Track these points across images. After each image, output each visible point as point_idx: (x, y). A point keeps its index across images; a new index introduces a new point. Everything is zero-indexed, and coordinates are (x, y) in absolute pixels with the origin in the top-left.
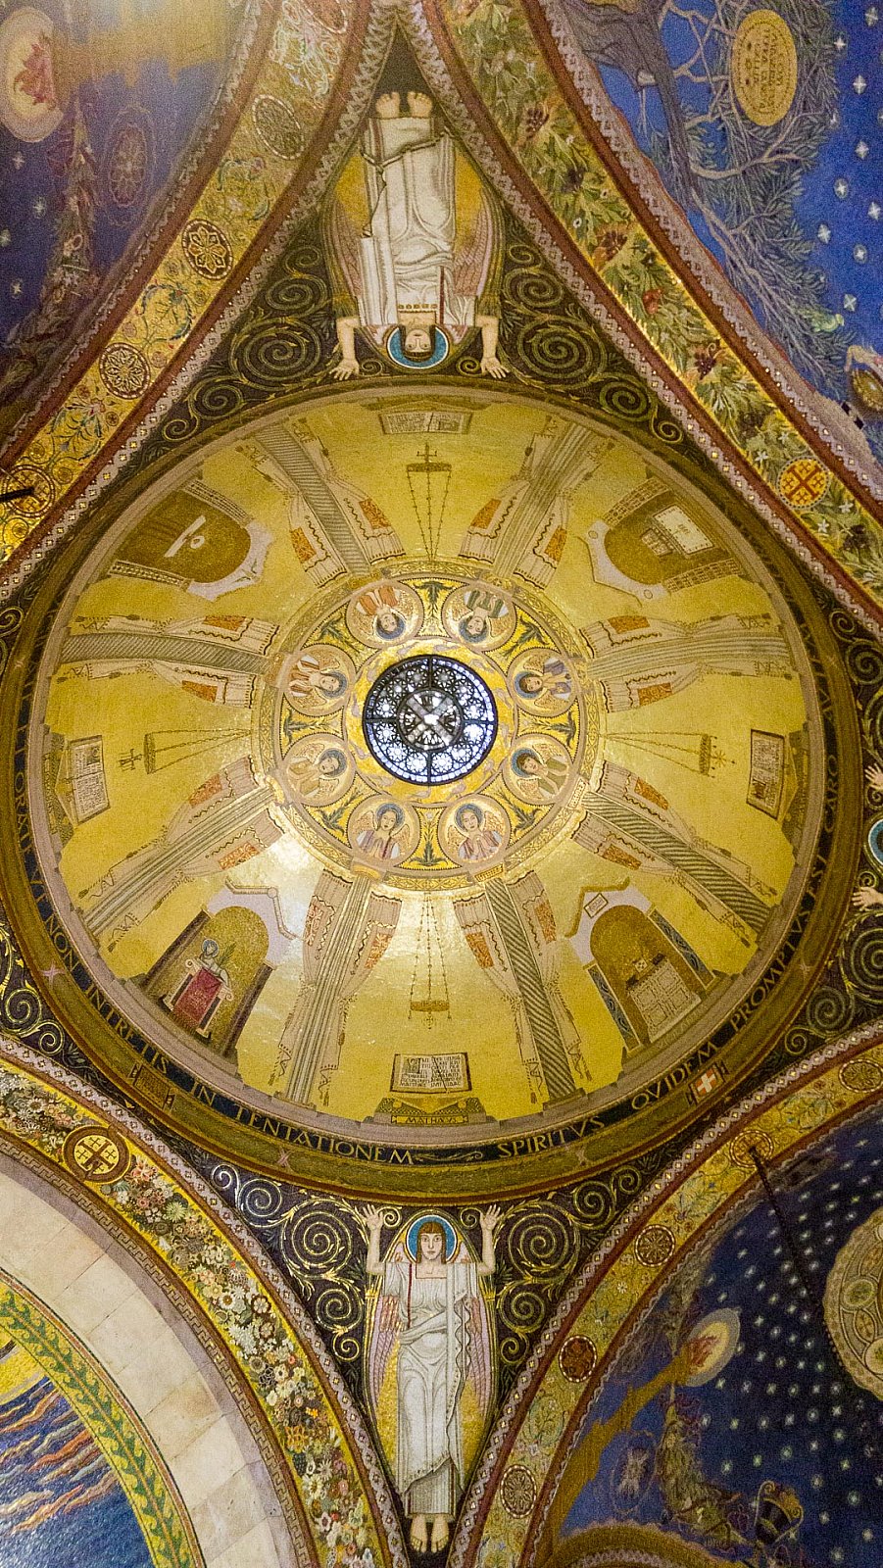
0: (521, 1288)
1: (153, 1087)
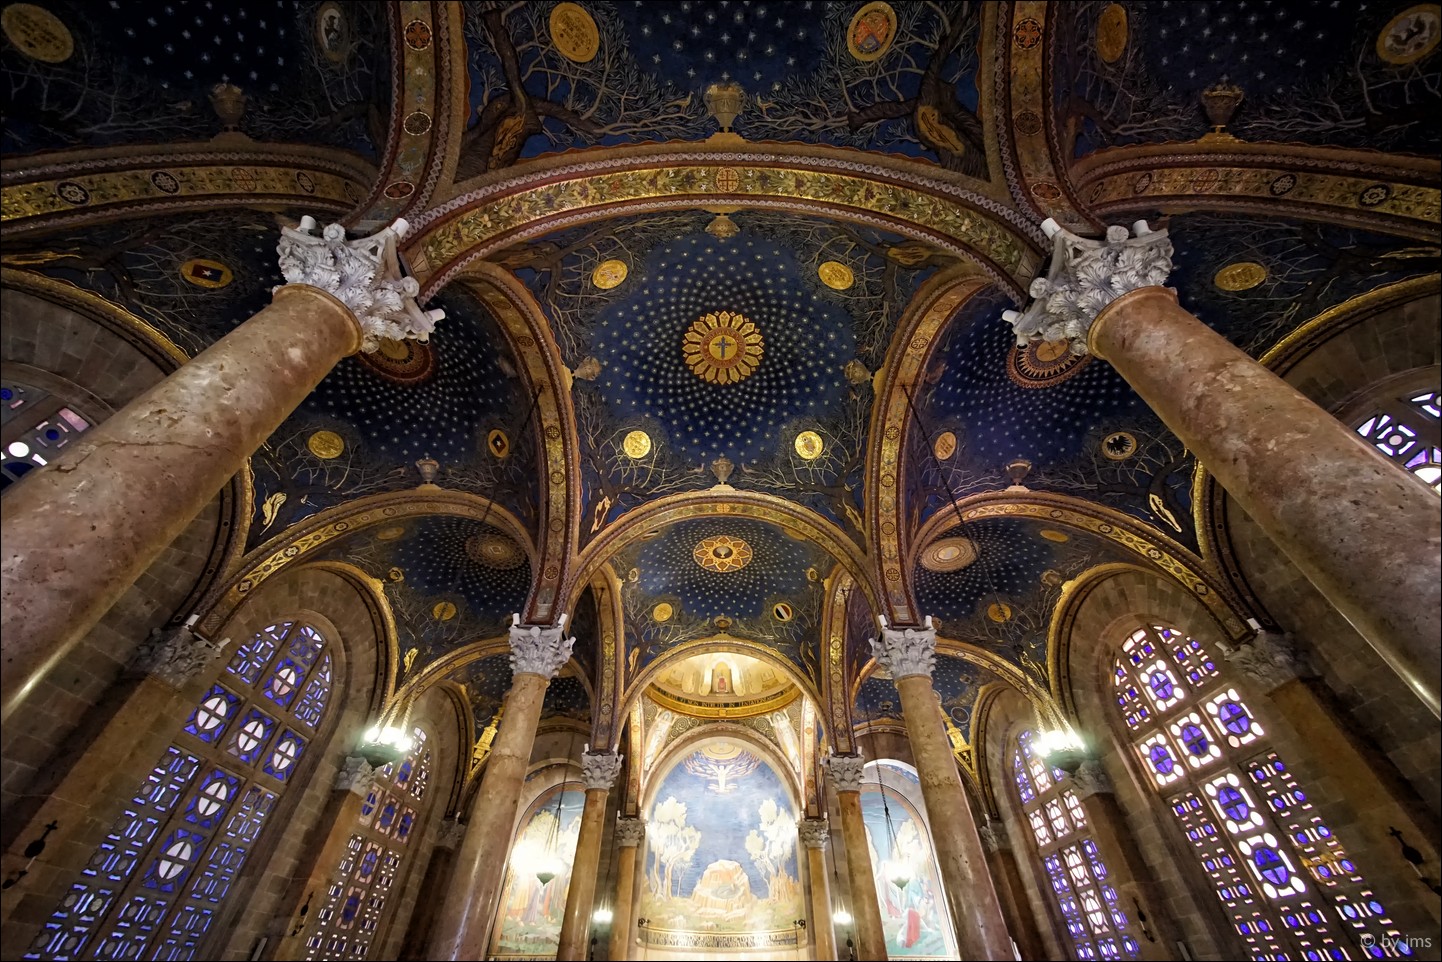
0: (795, 722)
1: (723, 712)
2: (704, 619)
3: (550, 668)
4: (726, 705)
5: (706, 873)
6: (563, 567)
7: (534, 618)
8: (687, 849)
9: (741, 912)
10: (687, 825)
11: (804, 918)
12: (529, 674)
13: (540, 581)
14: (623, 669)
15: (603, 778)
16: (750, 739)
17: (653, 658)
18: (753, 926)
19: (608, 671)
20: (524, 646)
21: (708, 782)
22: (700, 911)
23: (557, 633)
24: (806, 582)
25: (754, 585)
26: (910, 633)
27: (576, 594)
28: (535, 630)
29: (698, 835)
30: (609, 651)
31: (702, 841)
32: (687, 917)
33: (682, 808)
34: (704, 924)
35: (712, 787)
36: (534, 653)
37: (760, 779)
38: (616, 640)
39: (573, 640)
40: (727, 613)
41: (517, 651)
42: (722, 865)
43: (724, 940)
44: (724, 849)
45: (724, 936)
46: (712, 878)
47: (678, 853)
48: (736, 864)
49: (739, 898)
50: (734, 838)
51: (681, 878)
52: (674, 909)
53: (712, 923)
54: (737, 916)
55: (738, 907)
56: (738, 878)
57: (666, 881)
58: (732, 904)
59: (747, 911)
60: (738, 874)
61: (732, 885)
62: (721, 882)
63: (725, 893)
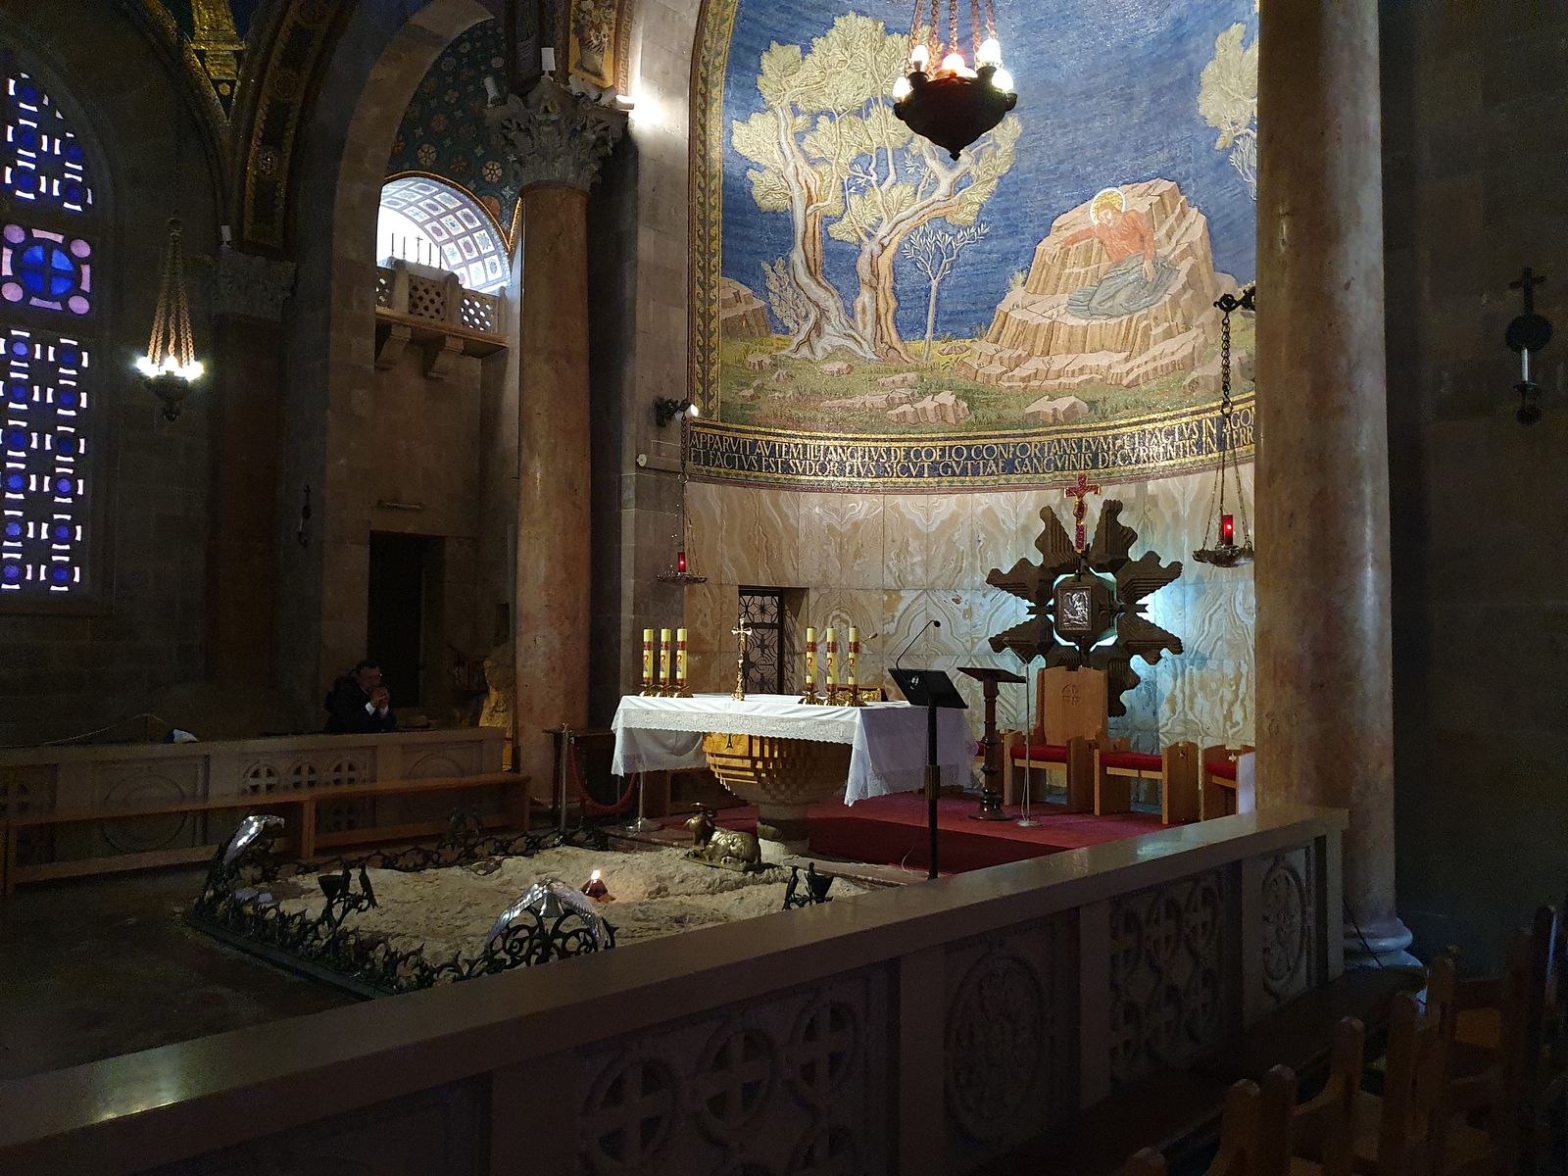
5: (1048, 246)
22: (1027, 369)
32: (974, 395)
34: (1043, 406)
42: (1111, 206)
43: (1119, 442)
44: (1118, 150)
45: (1116, 431)
46: (1071, 260)
47: (917, 206)
48: (1166, 186)
49: (1175, 302)
50: (1157, 93)
51: (934, 283)
52: (912, 376)
53: (1073, 399)
54: (1165, 361)
55: (1168, 334)
56: (1169, 236)
57: (865, 297)
58: (1148, 328)
59: (1201, 339)
60: (1171, 220)
61: (1147, 265)
62: (1105, 264)
63: (1121, 297)
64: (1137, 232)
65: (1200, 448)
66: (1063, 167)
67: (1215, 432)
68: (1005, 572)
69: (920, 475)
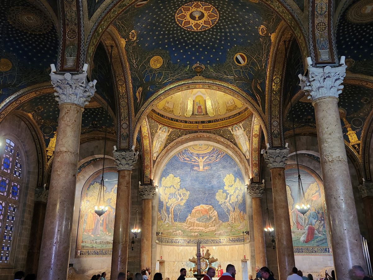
0: (247, 131)
1: (200, 127)
2: (185, 66)
3: (82, 100)
4: (203, 122)
5: (193, 211)
6: (79, 31)
7: (65, 67)
8: (182, 200)
9: (214, 228)
10: (181, 188)
11: (249, 230)
12: (68, 104)
13: (65, 40)
14: (132, 101)
15: (128, 164)
16: (218, 142)
17: (152, 94)
18: (220, 234)
19: (123, 103)
20: (62, 86)
21: (193, 166)
22: (191, 228)
23: (83, 77)
24: (258, 36)
25: (220, 41)
26: (328, 69)
27: (92, 50)
28: (68, 76)
29: (188, 193)
30: (122, 90)
31: (190, 196)
32: (184, 231)
33: (178, 179)
34: (193, 234)
35: (196, 168)
36: (69, 91)
37: (224, 163)
38: (125, 82)
39: (95, 82)
40: (201, 62)
41: (58, 89)
42: (202, 207)
43: (204, 240)
44: (203, 199)
45: (204, 239)
46: (197, 213)
47: (176, 202)
48: (211, 206)
49: (212, 222)
50: (209, 194)
51: (178, 214)
52: (176, 227)
53: (197, 233)
54: (211, 230)
55: (212, 226)
56: (211, 213)
57: (170, 215)
58: (208, 225)
59: (217, 228)
60: (212, 211)
61: (208, 216)
62: (202, 215)
63: (204, 220)
64: (207, 212)
65: (217, 243)
66: (196, 200)
67: (219, 241)
68: (191, 259)
69: (177, 243)
